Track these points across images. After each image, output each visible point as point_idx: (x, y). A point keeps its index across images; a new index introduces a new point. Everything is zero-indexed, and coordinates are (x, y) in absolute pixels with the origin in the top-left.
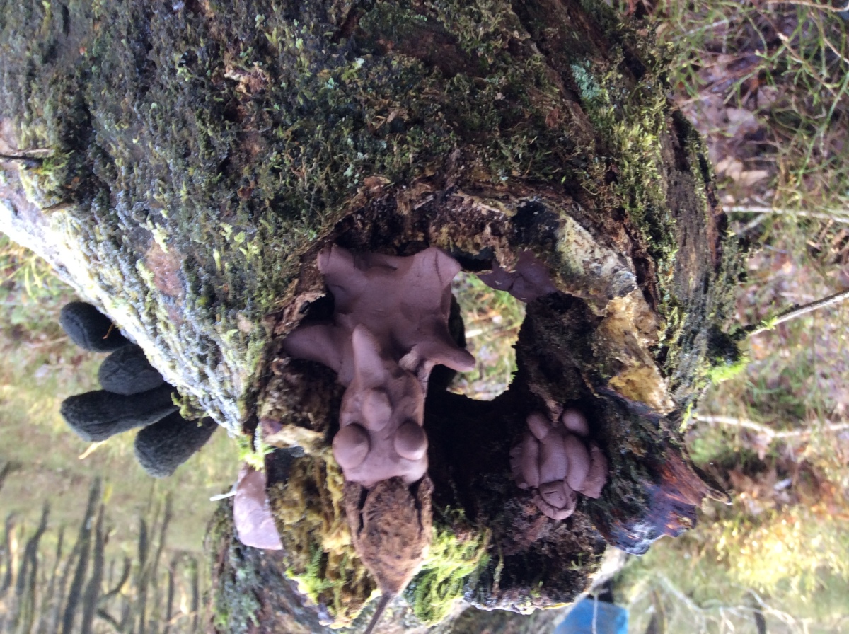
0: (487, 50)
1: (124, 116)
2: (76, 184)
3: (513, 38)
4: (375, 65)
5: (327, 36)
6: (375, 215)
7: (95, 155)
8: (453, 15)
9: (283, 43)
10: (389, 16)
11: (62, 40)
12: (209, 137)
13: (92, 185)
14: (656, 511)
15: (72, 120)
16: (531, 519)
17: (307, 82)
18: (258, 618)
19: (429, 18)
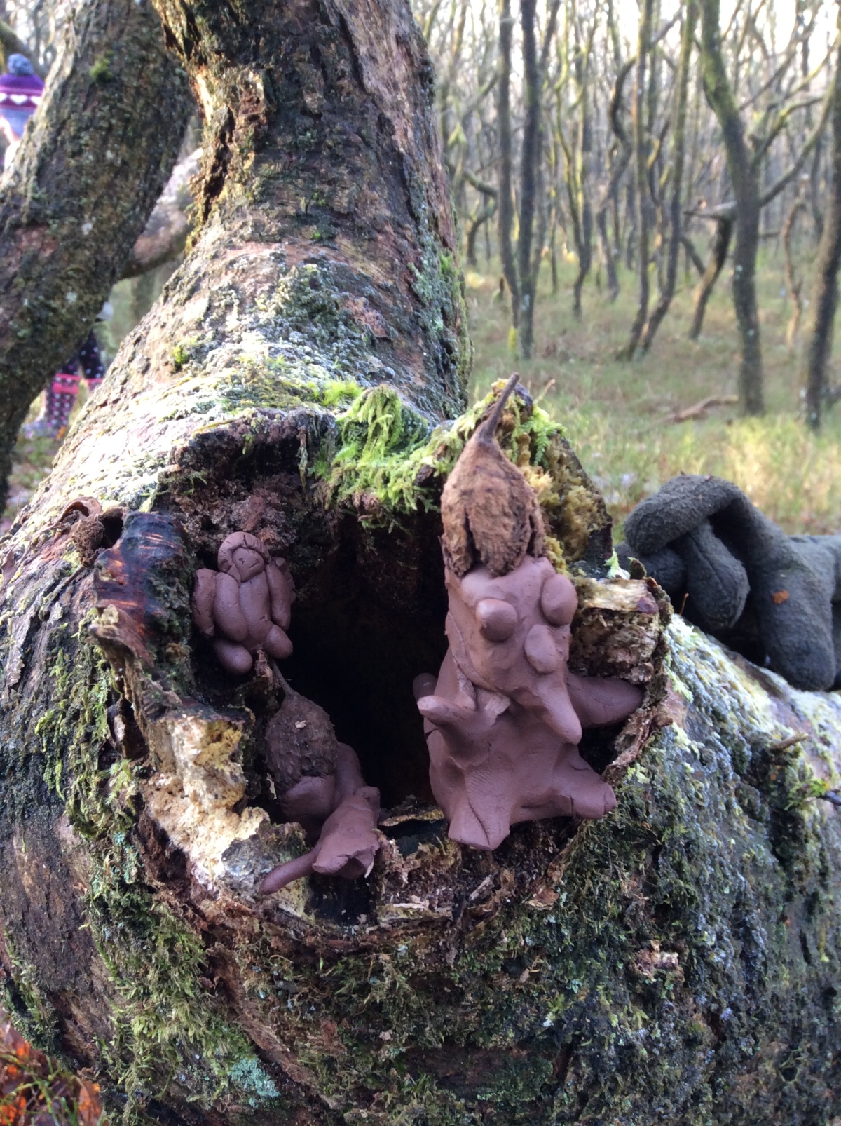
0: (401, 1085)
1: (748, 867)
2: (773, 772)
3: (368, 1108)
4: (532, 1024)
5: (587, 1039)
6: (532, 856)
7: (763, 811)
8: (447, 1112)
9: (629, 1014)
10: (520, 1086)
11: (804, 925)
12: (681, 878)
13: (755, 775)
14: (140, 579)
15: (793, 844)
16: (263, 523)
17: (599, 979)
18: (411, 273)
19: (474, 1098)
